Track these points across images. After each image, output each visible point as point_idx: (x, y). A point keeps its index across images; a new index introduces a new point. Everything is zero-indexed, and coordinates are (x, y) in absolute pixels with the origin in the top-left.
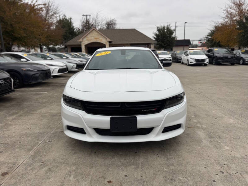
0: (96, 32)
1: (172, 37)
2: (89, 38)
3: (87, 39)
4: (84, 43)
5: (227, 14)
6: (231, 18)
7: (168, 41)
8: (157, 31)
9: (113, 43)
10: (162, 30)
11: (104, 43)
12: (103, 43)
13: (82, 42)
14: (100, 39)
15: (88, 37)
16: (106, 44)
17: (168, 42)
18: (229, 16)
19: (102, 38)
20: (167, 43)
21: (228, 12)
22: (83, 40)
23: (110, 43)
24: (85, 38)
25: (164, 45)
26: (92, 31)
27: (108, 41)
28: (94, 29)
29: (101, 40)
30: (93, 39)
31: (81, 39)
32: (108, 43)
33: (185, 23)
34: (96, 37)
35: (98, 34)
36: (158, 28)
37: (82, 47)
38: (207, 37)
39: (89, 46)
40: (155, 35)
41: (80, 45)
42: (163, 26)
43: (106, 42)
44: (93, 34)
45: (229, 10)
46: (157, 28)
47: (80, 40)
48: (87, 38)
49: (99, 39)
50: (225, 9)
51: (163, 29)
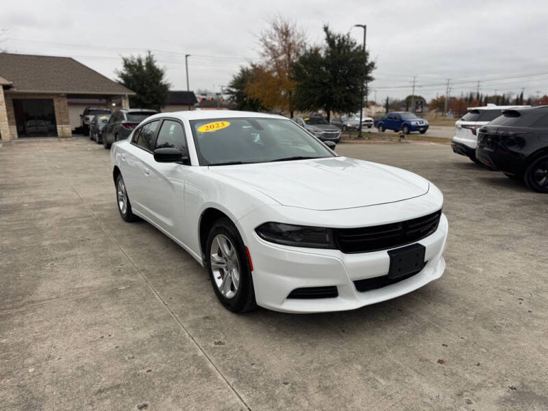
1: (161, 84)
5: (266, 47)
6: (275, 57)
7: (154, 92)
8: (124, 68)
9: (15, 90)
10: (135, 66)
17: (154, 95)
18: (269, 51)
20: (153, 97)
21: (266, 44)
23: (7, 91)
25: (146, 102)
33: (187, 56)
36: (125, 61)
38: (229, 88)
40: (120, 77)
42: (136, 56)
45: (268, 40)
46: (123, 61)
50: (261, 37)
51: (138, 64)
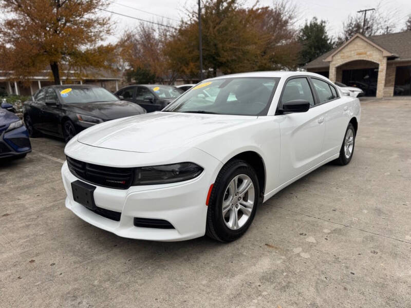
0: (361, 41)
2: (346, 54)
3: (341, 57)
4: (335, 64)
9: (398, 59)
11: (375, 61)
12: (373, 60)
13: (331, 61)
14: (368, 53)
15: (344, 53)
16: (379, 63)
19: (371, 52)
22: (334, 58)
23: (391, 61)
24: (338, 55)
26: (354, 40)
27: (384, 57)
28: (357, 37)
29: (371, 55)
30: (353, 55)
31: (330, 57)
32: (385, 61)
34: (362, 51)
35: (365, 44)
37: (330, 71)
39: (345, 68)
41: (328, 68)
43: (381, 58)
44: (356, 46)
47: (329, 59)
48: (342, 55)
49: (366, 53)
